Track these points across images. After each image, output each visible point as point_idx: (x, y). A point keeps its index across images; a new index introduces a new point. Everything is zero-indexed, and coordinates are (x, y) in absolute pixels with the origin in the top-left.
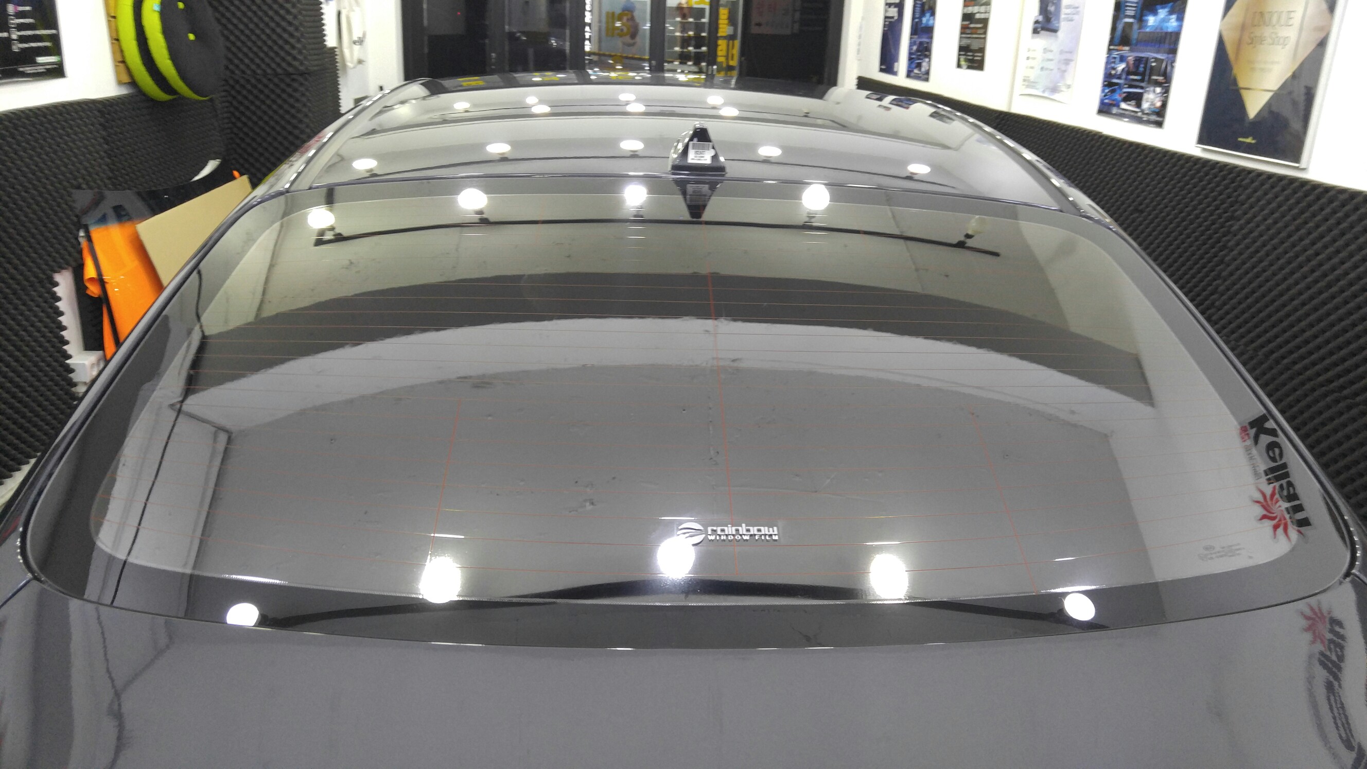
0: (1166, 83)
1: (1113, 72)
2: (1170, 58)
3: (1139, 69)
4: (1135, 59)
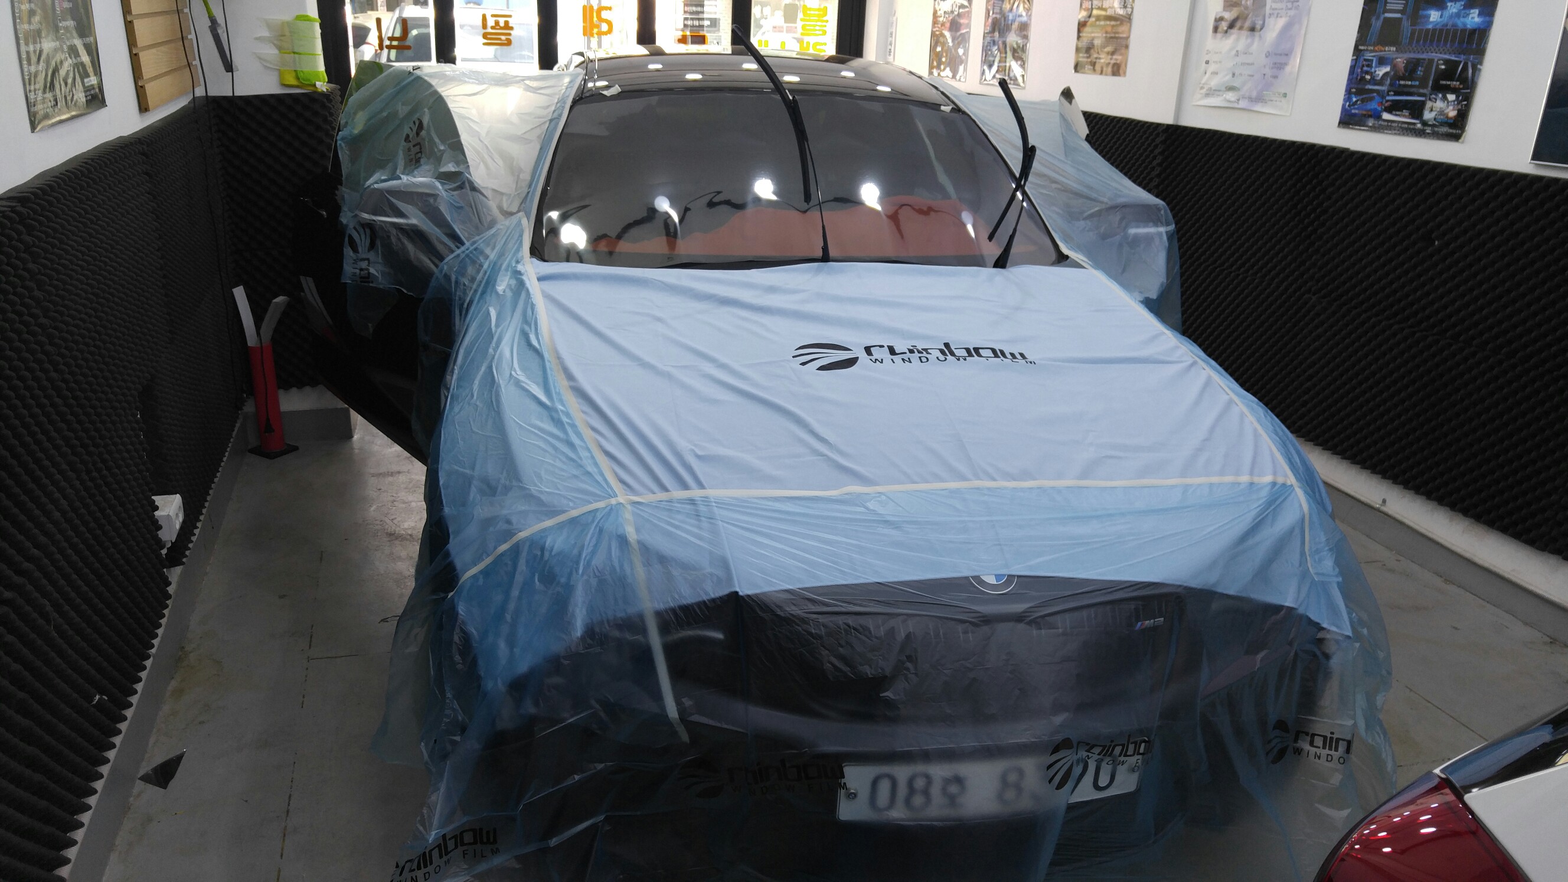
0: (1465, 89)
1: (1368, 77)
2: (1471, 59)
3: (1416, 72)
4: (1407, 62)
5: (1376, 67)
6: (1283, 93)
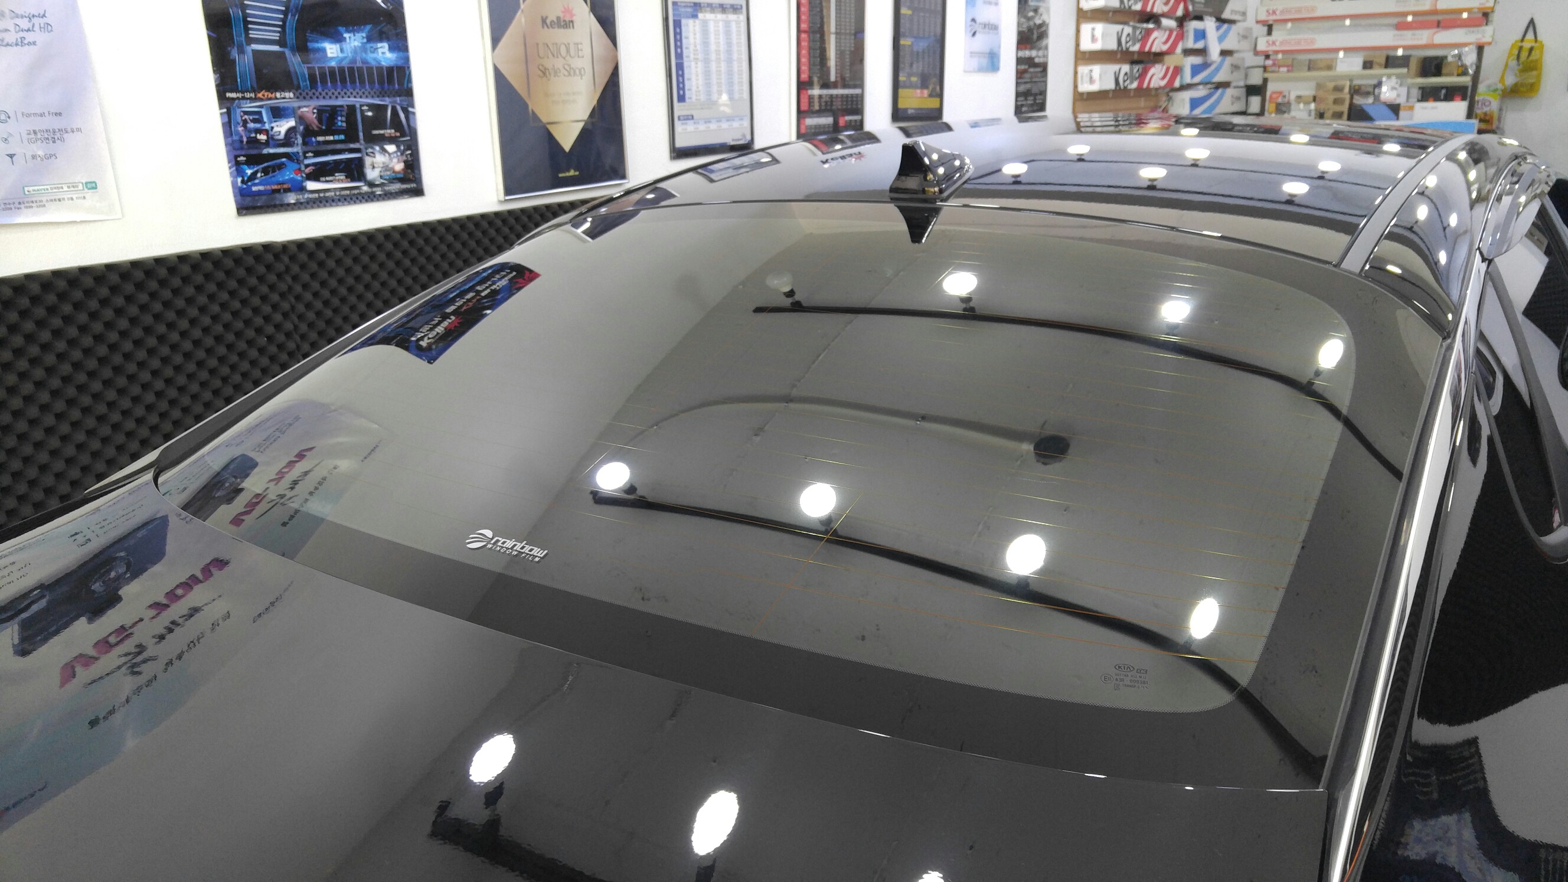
0: (403, 135)
2: (399, 102)
3: (335, 124)
5: (271, 122)
6: (86, 183)
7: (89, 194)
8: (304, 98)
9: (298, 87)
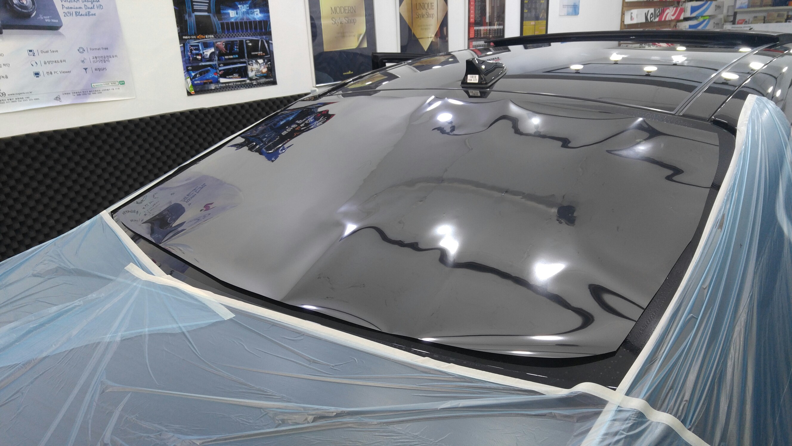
1: (199, 57)
2: (264, 38)
3: (233, 50)
4: (225, 43)
5: (203, 50)
6: (120, 82)
7: (121, 87)
8: (219, 37)
9: (216, 32)
